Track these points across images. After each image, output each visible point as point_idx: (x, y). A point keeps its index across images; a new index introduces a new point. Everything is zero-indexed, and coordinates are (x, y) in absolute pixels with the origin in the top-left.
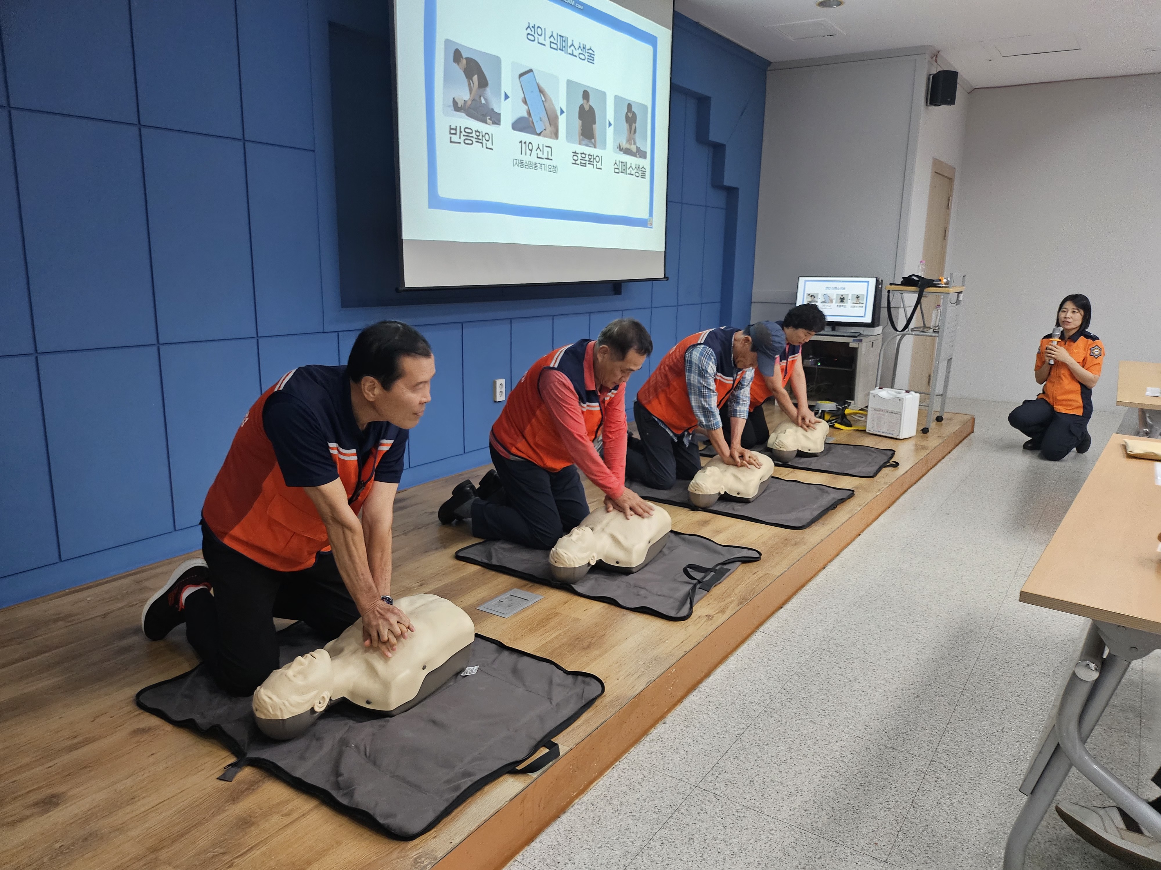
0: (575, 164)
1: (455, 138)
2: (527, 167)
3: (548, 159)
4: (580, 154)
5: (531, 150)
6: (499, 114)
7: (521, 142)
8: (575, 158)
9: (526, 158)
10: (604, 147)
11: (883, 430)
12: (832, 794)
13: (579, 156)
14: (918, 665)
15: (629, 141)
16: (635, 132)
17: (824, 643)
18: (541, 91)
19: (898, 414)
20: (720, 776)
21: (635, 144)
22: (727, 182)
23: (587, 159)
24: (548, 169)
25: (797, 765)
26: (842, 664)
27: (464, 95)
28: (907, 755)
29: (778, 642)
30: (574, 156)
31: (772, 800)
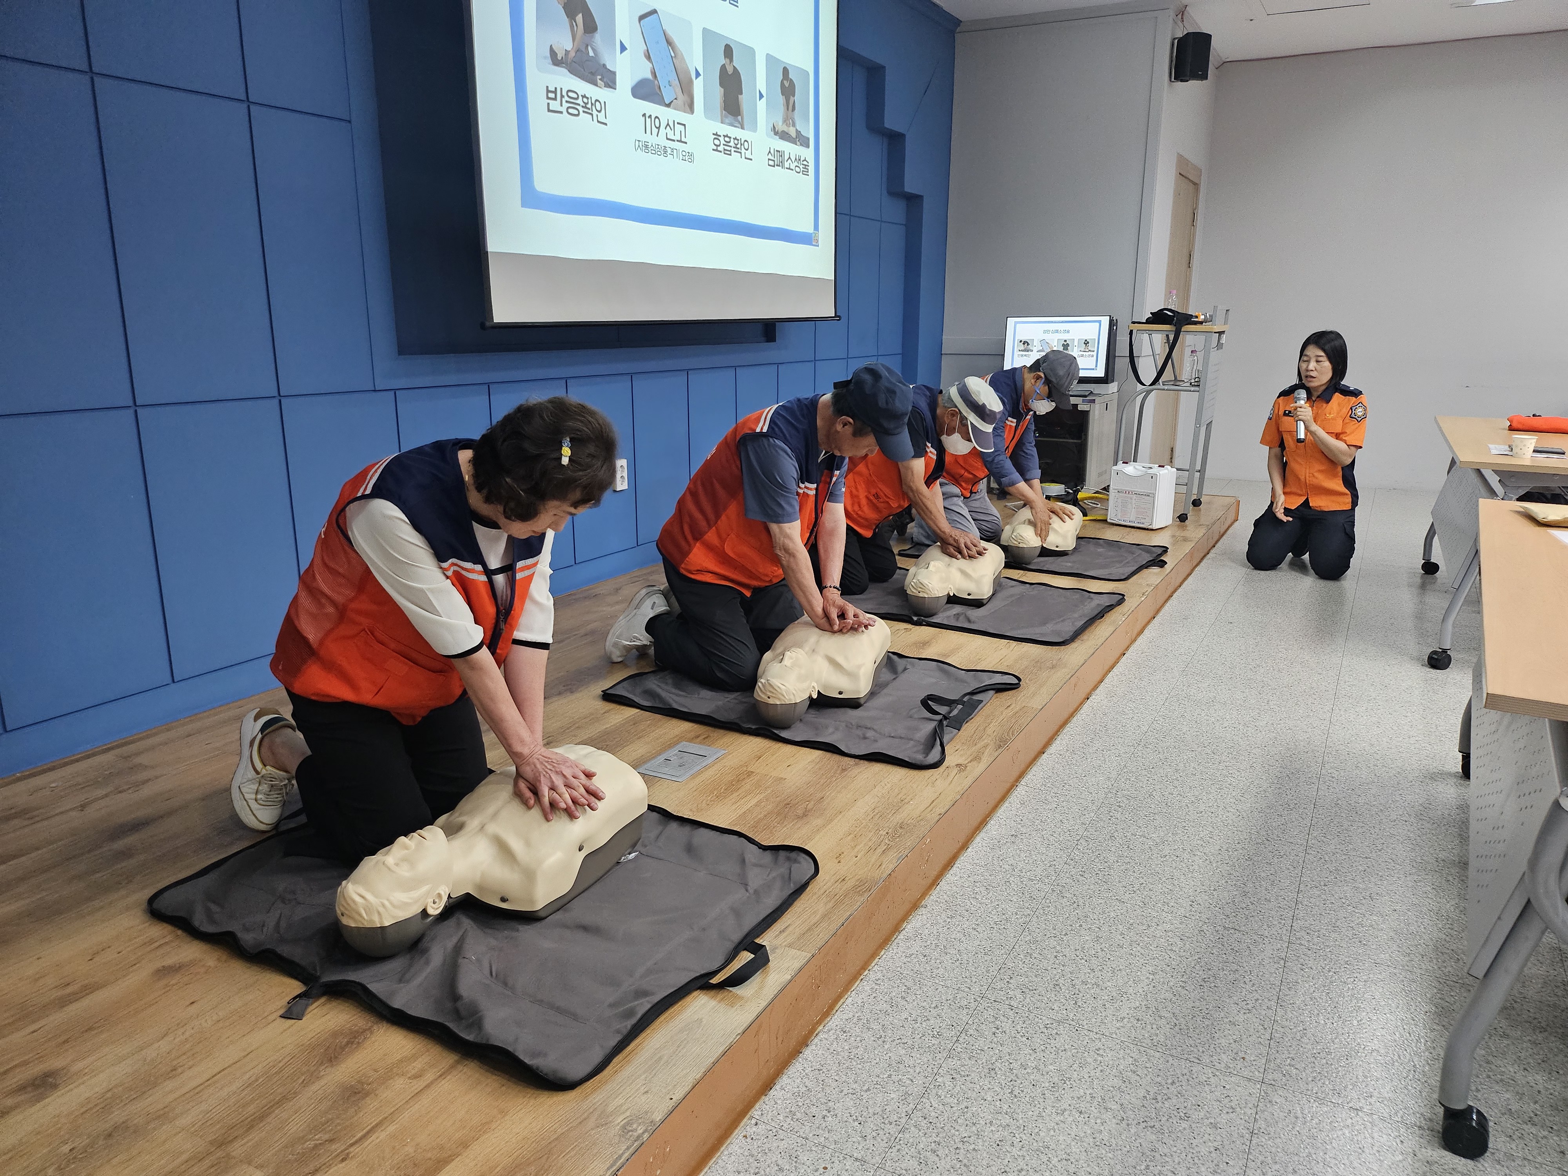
0: (717, 150)
1: (555, 105)
2: (654, 152)
3: (680, 141)
4: (722, 137)
5: (658, 128)
6: (614, 73)
7: (644, 115)
8: (717, 142)
9: (652, 140)
10: (754, 129)
11: (1130, 519)
12: (1169, 995)
13: (721, 139)
14: (1240, 817)
15: (785, 121)
16: (794, 109)
17: (1110, 795)
18: (669, 42)
19: (1150, 496)
20: (1011, 981)
21: (794, 125)
22: (909, 188)
23: (732, 144)
24: (681, 157)
25: (1112, 959)
26: (1141, 823)
27: (565, 43)
28: (1255, 937)
29: (1049, 797)
30: (715, 139)
31: (1090, 1009)
